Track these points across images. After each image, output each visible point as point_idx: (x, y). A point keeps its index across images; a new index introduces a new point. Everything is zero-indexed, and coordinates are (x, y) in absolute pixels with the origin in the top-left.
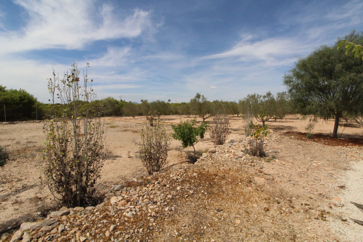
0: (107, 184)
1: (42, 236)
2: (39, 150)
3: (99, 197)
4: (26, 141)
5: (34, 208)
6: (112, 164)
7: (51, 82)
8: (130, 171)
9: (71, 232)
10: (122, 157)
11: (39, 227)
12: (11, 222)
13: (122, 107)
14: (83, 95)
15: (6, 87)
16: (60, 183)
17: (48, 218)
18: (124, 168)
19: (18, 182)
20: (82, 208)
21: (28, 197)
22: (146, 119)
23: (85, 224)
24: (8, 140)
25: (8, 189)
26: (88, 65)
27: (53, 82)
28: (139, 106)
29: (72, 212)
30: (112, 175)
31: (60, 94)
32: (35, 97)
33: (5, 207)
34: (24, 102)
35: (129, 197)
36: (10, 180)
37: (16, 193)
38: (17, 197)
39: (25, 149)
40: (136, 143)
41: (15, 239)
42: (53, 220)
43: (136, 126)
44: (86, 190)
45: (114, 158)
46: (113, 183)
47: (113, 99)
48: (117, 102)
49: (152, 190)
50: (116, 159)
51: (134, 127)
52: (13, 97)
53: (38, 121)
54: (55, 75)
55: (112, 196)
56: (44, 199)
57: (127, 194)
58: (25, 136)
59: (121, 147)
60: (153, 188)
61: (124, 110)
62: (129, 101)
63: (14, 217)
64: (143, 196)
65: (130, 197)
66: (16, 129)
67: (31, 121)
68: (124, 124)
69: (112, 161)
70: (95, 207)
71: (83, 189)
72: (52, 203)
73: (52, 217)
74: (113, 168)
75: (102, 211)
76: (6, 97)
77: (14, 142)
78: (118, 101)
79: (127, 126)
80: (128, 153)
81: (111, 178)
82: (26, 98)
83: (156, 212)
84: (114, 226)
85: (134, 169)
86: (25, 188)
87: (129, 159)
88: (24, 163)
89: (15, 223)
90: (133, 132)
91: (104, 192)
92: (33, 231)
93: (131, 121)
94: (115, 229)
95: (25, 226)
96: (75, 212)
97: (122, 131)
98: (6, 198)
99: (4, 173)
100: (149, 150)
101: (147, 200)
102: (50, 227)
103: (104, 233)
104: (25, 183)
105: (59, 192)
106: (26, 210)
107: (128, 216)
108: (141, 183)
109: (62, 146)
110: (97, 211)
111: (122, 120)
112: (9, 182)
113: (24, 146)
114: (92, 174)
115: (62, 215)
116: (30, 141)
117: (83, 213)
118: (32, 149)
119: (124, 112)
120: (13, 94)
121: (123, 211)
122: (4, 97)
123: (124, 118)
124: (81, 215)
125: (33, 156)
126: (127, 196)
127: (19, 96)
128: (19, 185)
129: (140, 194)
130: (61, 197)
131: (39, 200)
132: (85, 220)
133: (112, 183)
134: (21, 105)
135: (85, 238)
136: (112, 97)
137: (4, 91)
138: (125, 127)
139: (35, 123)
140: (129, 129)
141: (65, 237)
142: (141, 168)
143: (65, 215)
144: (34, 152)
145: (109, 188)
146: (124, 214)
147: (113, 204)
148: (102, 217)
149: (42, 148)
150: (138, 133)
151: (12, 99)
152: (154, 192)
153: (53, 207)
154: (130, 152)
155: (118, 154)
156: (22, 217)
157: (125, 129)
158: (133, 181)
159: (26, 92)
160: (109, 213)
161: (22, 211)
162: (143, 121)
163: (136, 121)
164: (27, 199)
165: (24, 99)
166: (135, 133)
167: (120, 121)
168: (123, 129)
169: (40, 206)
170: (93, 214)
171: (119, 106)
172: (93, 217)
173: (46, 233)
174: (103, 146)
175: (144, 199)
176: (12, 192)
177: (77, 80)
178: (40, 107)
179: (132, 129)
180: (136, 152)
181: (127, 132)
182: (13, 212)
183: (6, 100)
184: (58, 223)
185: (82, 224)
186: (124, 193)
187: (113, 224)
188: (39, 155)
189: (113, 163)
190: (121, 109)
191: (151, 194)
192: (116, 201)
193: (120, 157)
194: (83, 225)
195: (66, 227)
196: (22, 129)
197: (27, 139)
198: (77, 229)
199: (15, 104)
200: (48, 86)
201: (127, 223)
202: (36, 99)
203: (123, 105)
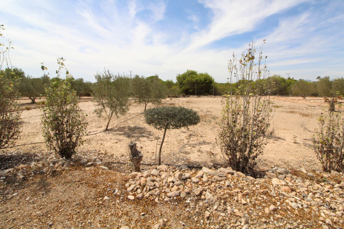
0: (266, 162)
1: (215, 182)
2: (214, 118)
3: (259, 172)
4: (206, 110)
5: (209, 159)
6: (273, 144)
7: (231, 63)
8: (295, 159)
9: (234, 190)
10: (285, 140)
11: (213, 174)
12: (196, 162)
13: (289, 85)
14: (256, 73)
15: (197, 72)
16: (229, 147)
17: (219, 171)
18: (287, 153)
19: (201, 138)
20: (244, 175)
21: (206, 150)
22: (323, 101)
23: (246, 190)
24: (197, 108)
25: (196, 141)
26: (265, 41)
27: (232, 63)
28: (315, 84)
29: (235, 175)
30: (273, 156)
31: (236, 73)
32: (213, 78)
33: (194, 152)
34: (206, 82)
35: (294, 186)
36: (197, 135)
37: (200, 145)
38: (200, 148)
39: (205, 116)
40: (305, 128)
41: (199, 175)
42: (222, 174)
43: (307, 108)
44: (247, 161)
45: (276, 139)
46: (274, 164)
47: (279, 77)
48: (283, 80)
49: (328, 191)
50: (278, 141)
51: (304, 109)
52: (201, 78)
53: (214, 96)
54: (234, 56)
55: (273, 176)
56: (215, 155)
57: (291, 182)
58: (206, 106)
59: (284, 129)
60: (331, 190)
61: (292, 89)
62: (299, 79)
63: (197, 160)
64: (314, 194)
65: (296, 187)
66: (201, 101)
67: (209, 96)
68: (291, 105)
69: (273, 142)
70: (255, 179)
71: (246, 159)
72: (220, 160)
73: (221, 171)
74: (275, 149)
75: (262, 186)
76: (197, 78)
77: (200, 110)
78: (285, 79)
79: (294, 107)
80: (294, 138)
81: (271, 159)
82: (208, 79)
83: (333, 222)
84: (275, 207)
85: (300, 158)
86: (204, 143)
87: (295, 144)
88: (204, 125)
89: (198, 164)
90: (302, 116)
91: (264, 169)
92: (209, 175)
93: (300, 102)
94: (275, 210)
95: (205, 169)
96: (239, 176)
97: (287, 112)
98: (194, 146)
99: (194, 129)
100: (328, 141)
101: (320, 201)
102: (220, 179)
103: (263, 208)
104: (205, 139)
105: (227, 154)
106: (204, 158)
107: (292, 206)
108: (312, 177)
109: (234, 118)
110: (258, 184)
111: (288, 101)
112: (196, 136)
113: (205, 114)
114: (255, 149)
115: (228, 173)
116: (208, 110)
117: (245, 180)
118: (209, 116)
119: (291, 91)
120: (201, 76)
121: (285, 197)
122: (196, 79)
123: (290, 98)
124: (243, 180)
125: (210, 122)
126: (292, 184)
127: (204, 77)
128: (201, 140)
129: (309, 189)
130: (228, 159)
131: (213, 155)
132: (246, 186)
133: (272, 164)
134: (205, 84)
135: (245, 201)
136: (278, 75)
137: (196, 75)
138: (291, 109)
139: (211, 98)
140: (296, 111)
141: (230, 192)
142: (311, 159)
143: (230, 174)
144: (211, 119)
145: (269, 167)
146: (287, 201)
147: (275, 185)
148: (262, 192)
149: (215, 117)
150: (308, 117)
151: (200, 80)
152: (331, 195)
153: (221, 163)
154: (296, 137)
155: (281, 135)
156: (202, 162)
157: (292, 110)
158: (300, 171)
159: (208, 75)
160: (269, 191)
161: (202, 158)
162: (318, 104)
163: (308, 103)
164: (205, 151)
165: (207, 80)
166: (305, 117)
167: (285, 101)
168: (289, 110)
169: (213, 159)
170: (254, 184)
171: (286, 85)
172: (253, 187)
173: (217, 182)
174: (270, 124)
175: (315, 198)
176: (198, 143)
177: (253, 58)
178: (216, 85)
179: (301, 111)
180: (305, 139)
181: (294, 114)
182: (197, 156)
183: (197, 80)
184: (225, 178)
185: (243, 188)
186: (288, 180)
187: (273, 205)
188: (213, 122)
189: (275, 144)
190: (288, 88)
191: (326, 196)
192: (278, 184)
193: (283, 140)
194: (245, 190)
195: (231, 185)
196: (204, 101)
197: (207, 109)
198: (240, 190)
199: (201, 83)
200: (228, 67)
201: (290, 213)
202: (214, 80)
203: (291, 83)
